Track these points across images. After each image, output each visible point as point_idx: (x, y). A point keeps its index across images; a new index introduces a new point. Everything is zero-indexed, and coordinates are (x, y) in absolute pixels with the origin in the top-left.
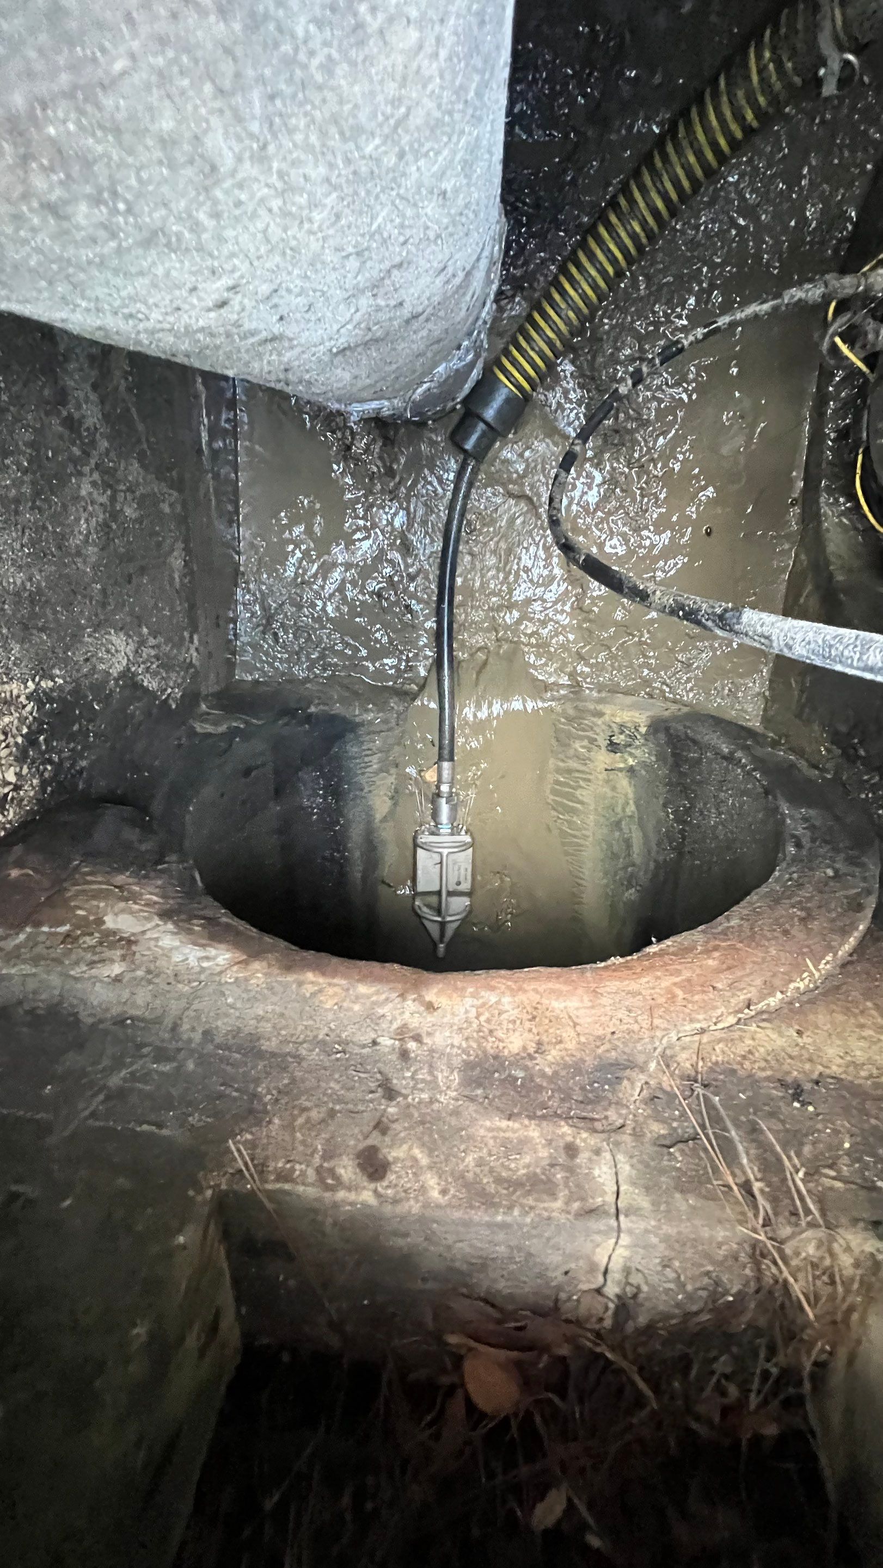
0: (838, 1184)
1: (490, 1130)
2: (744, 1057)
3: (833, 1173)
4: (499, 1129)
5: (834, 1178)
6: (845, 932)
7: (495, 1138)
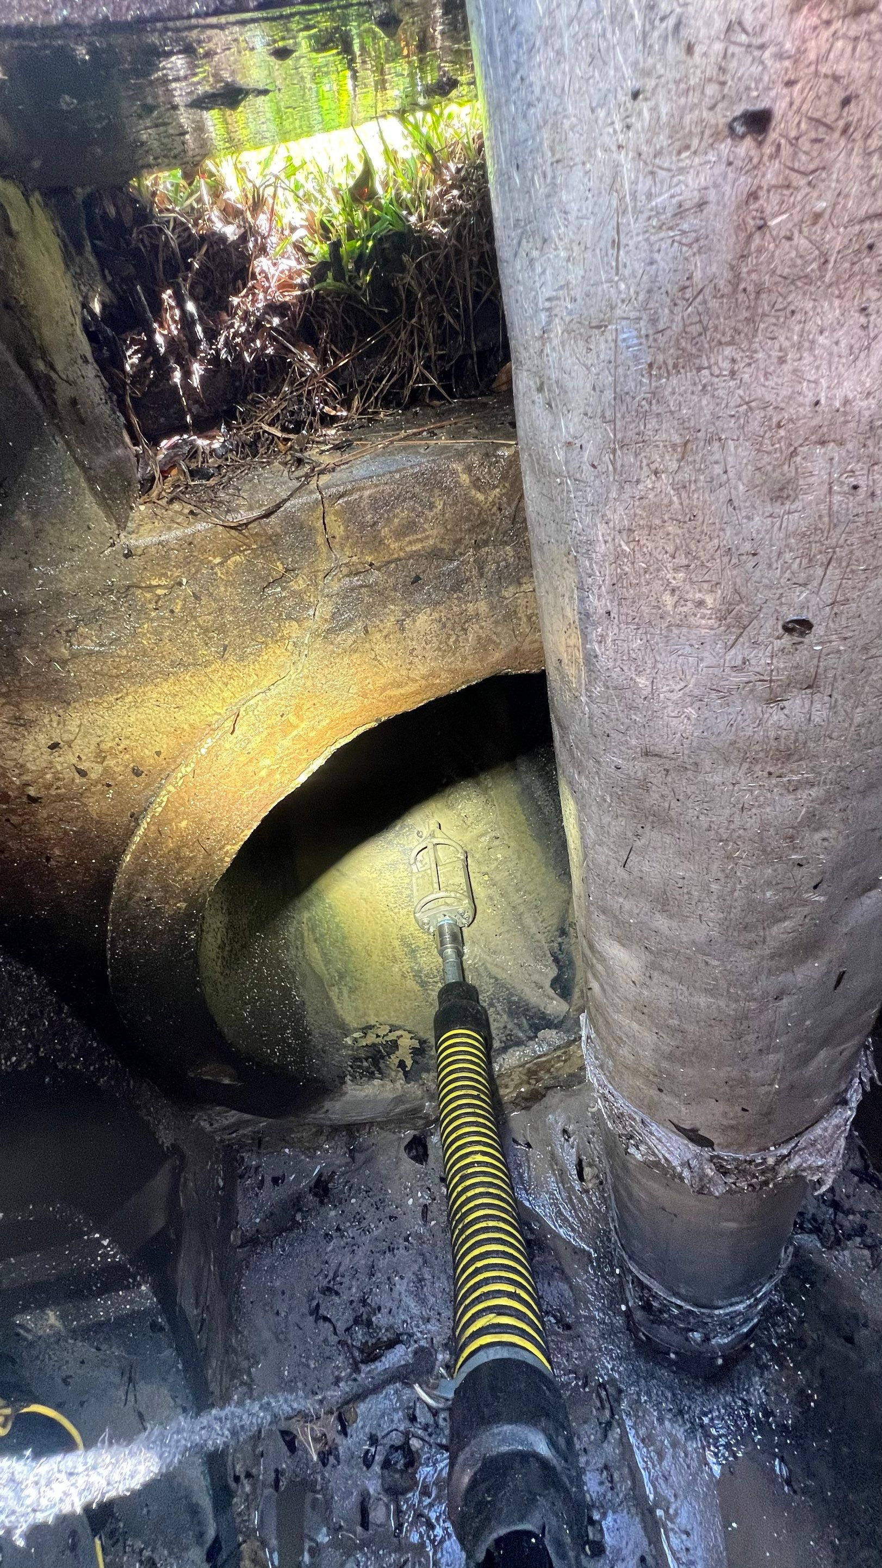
0: (154, 583)
1: (427, 537)
2: (231, 678)
3: (160, 592)
4: (421, 540)
5: (159, 586)
6: (144, 847)
7: (425, 530)
